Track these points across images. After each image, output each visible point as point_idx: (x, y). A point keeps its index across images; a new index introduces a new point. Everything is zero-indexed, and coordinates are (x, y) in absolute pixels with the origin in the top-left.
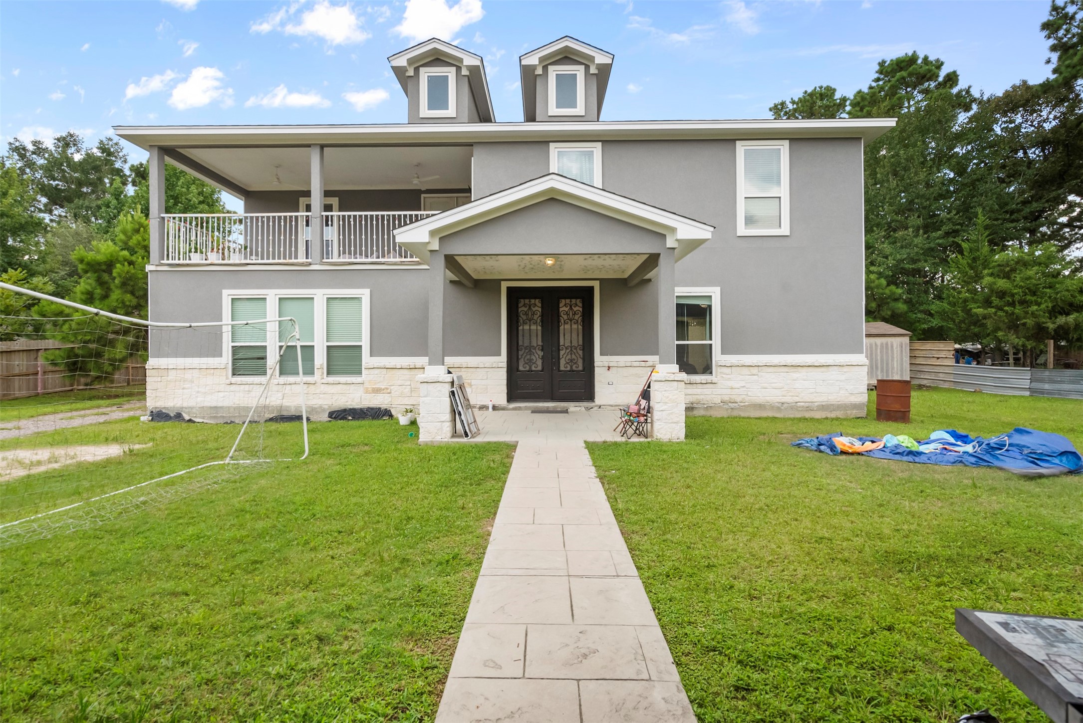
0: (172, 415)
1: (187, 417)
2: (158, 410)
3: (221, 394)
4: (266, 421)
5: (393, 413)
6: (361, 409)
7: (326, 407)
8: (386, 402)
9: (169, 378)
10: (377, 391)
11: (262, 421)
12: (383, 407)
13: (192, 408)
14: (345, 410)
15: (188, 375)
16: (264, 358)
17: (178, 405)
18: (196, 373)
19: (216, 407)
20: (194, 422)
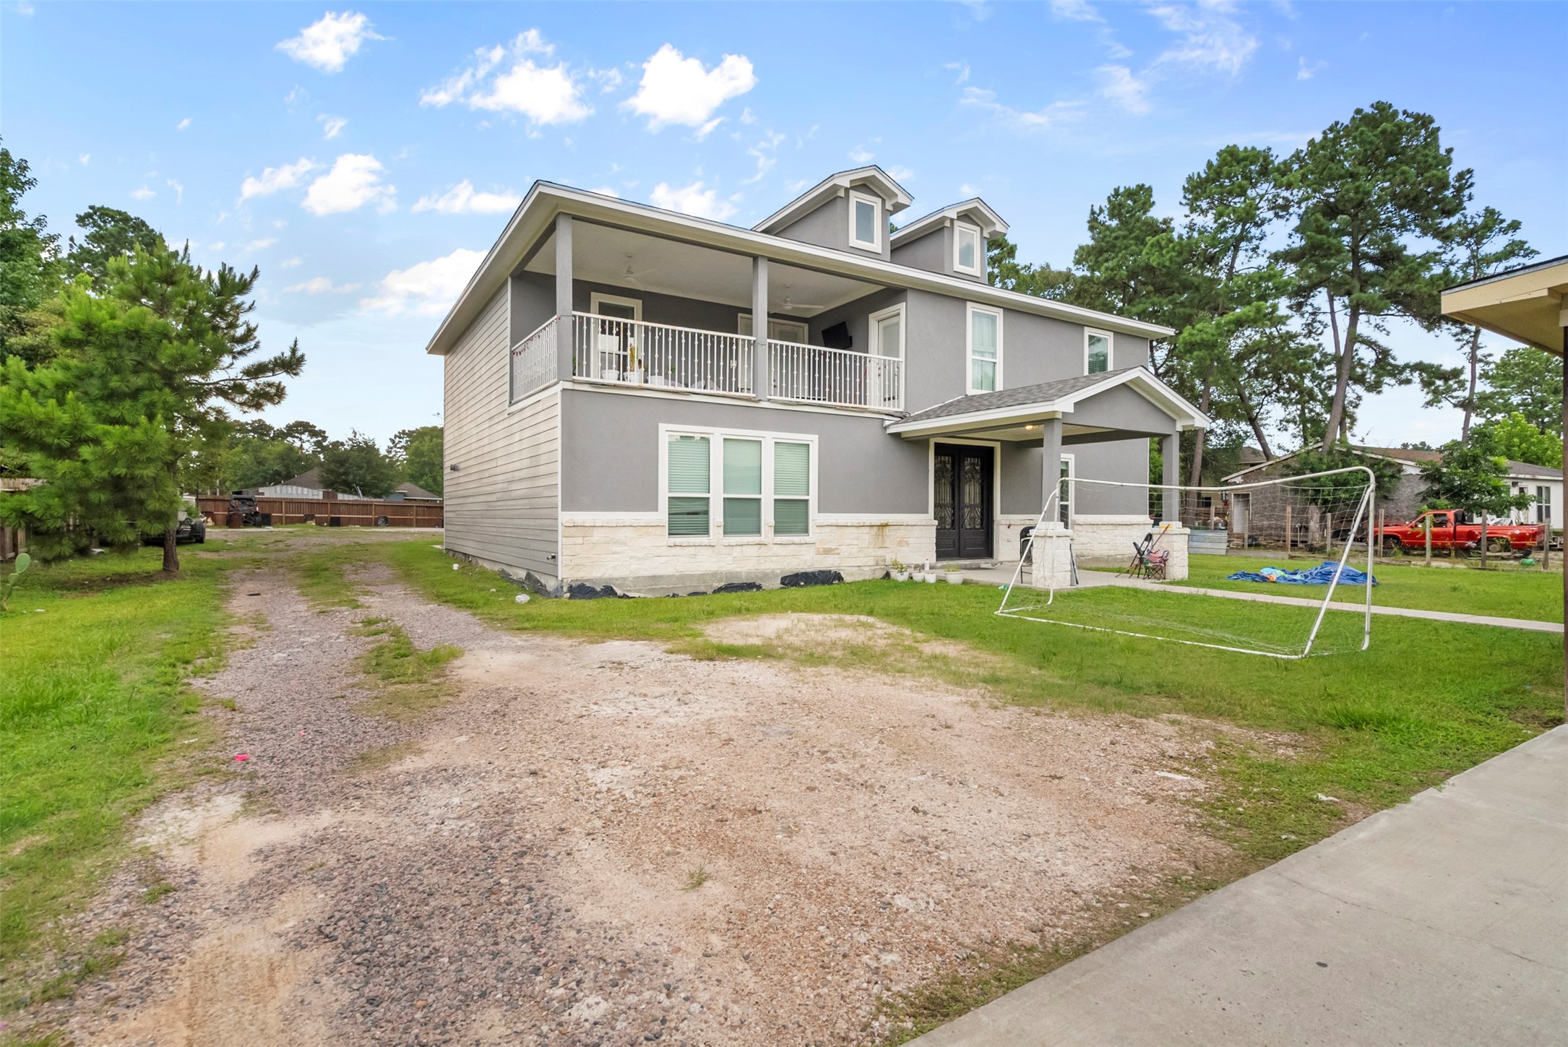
0: (598, 589)
1: (619, 592)
2: (579, 583)
3: (662, 560)
4: (715, 592)
5: (843, 575)
6: (813, 573)
7: (778, 571)
8: (836, 564)
9: (594, 539)
10: (828, 552)
11: (710, 592)
12: (833, 569)
13: (624, 579)
14: (797, 575)
15: (620, 534)
16: (706, 513)
17: (607, 576)
18: (629, 533)
19: (654, 577)
20: (628, 597)
